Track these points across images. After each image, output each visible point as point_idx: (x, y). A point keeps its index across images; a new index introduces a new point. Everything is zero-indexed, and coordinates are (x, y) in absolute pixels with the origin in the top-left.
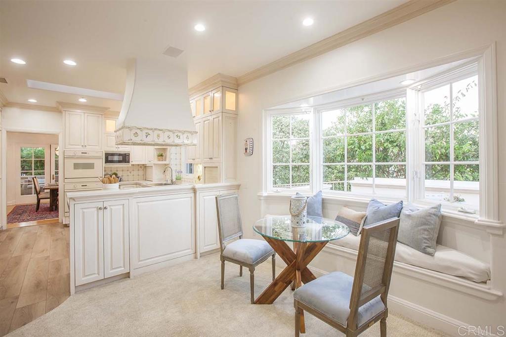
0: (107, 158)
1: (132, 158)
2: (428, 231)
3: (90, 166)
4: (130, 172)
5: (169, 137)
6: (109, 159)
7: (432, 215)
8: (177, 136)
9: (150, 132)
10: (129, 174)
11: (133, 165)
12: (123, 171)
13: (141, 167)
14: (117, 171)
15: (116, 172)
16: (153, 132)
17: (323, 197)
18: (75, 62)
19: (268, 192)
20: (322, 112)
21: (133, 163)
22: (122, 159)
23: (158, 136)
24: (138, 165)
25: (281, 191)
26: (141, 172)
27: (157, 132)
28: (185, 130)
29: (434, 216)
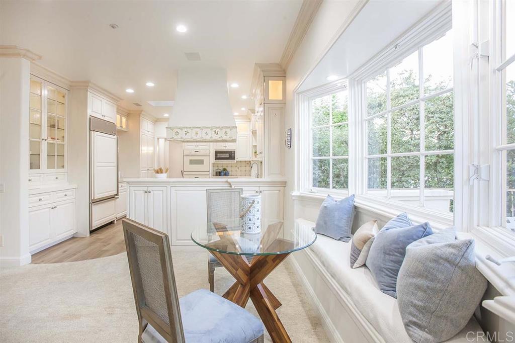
0: (216, 155)
1: (237, 156)
2: (425, 291)
3: (201, 162)
4: (238, 168)
5: (207, 134)
6: (218, 157)
7: (441, 260)
8: (215, 132)
9: (189, 130)
10: (238, 170)
11: (238, 161)
12: (232, 166)
13: (248, 164)
14: (227, 166)
15: (226, 168)
16: (192, 130)
17: (355, 204)
18: (153, 83)
19: (301, 192)
20: (364, 82)
21: (237, 160)
22: (228, 157)
23: (197, 133)
24: (245, 161)
25: (316, 191)
26: (248, 168)
27: (195, 130)
28: (222, 126)
29: (447, 264)
